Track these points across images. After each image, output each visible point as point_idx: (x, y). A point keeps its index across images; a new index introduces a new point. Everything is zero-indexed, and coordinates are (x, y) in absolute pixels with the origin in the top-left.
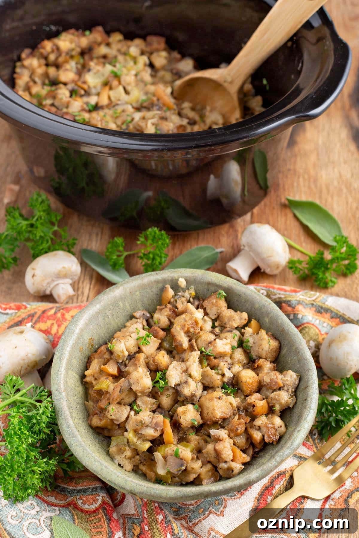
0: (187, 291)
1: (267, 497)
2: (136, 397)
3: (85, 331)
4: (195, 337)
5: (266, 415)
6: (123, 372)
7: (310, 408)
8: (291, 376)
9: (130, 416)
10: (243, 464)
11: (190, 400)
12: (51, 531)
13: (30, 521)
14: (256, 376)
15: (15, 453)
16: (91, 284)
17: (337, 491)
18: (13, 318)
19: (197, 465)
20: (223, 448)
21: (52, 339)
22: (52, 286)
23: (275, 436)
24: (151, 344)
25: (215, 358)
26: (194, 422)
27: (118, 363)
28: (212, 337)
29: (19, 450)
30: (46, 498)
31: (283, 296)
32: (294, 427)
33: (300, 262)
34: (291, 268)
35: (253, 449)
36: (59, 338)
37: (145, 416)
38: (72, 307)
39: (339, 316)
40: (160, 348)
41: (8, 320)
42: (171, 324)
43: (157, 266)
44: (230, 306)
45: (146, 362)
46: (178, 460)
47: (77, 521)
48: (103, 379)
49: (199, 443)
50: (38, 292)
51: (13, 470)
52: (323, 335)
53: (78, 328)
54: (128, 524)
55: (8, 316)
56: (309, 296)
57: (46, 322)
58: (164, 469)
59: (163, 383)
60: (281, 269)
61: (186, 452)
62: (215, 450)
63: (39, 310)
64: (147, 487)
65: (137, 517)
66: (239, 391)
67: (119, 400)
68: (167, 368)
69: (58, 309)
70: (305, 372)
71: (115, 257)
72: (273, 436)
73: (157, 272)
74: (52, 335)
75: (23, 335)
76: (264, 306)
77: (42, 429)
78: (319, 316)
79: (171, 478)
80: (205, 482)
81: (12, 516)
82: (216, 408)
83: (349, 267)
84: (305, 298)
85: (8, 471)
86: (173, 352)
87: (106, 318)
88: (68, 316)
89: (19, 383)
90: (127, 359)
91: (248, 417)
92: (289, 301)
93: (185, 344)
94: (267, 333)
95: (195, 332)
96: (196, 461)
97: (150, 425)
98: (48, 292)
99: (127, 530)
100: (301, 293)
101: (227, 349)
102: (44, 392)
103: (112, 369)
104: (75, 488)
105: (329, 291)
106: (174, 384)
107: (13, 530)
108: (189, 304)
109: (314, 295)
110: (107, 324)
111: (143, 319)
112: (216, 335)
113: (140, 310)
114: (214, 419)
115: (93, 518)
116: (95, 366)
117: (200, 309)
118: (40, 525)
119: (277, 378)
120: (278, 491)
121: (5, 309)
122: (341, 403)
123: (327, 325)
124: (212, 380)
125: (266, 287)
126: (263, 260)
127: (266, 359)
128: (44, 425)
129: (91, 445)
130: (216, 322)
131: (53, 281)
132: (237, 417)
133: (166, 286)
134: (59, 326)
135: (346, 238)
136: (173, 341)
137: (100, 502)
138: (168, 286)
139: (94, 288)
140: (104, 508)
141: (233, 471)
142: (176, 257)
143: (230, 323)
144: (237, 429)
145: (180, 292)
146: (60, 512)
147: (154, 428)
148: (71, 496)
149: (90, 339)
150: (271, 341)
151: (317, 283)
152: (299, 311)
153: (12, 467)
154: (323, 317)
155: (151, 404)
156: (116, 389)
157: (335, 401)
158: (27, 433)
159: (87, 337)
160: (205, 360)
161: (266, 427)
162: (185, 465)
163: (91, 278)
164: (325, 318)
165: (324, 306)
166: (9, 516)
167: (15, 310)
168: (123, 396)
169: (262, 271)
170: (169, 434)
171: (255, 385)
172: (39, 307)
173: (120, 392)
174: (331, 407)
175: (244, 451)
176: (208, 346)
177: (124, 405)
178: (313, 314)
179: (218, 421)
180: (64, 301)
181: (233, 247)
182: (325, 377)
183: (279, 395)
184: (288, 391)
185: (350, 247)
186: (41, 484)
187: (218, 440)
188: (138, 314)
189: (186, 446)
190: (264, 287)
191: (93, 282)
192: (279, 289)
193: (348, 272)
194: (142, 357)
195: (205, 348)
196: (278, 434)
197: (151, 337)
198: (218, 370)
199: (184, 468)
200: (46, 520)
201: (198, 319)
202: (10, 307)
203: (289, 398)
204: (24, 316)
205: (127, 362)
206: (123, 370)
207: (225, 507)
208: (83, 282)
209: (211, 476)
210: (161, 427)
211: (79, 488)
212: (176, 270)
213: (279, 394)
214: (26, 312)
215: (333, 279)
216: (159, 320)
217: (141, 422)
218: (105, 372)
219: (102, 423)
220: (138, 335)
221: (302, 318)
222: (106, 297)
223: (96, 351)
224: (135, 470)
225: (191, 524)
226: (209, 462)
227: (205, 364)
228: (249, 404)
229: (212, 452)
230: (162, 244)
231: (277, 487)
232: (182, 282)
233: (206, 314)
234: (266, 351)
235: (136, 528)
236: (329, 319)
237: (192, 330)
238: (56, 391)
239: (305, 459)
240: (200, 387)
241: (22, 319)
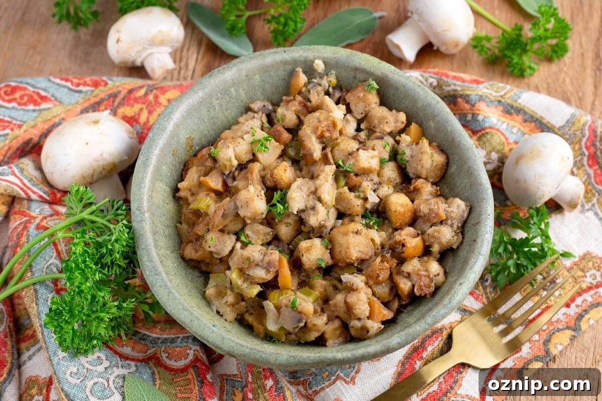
0: (325, 77)
1: (415, 362)
2: (245, 225)
3: (182, 127)
4: (331, 144)
5: (419, 257)
6: (231, 187)
7: (479, 253)
8: (458, 206)
9: (235, 249)
10: (383, 323)
11: (318, 232)
12: (123, 395)
13: (96, 380)
14: (411, 203)
15: (76, 294)
16: (198, 53)
17: (509, 359)
18: (87, 98)
19: (321, 321)
20: (356, 301)
21: (140, 131)
22: (144, 55)
23: (430, 287)
24: (270, 151)
25: (356, 175)
26: (320, 262)
27: (224, 174)
28: (354, 145)
29: (81, 288)
30: (119, 349)
31: (459, 88)
32: (456, 277)
33: (488, 39)
34: (475, 47)
35: (399, 302)
36: (149, 129)
37: (255, 251)
38: (169, 86)
39: (535, 119)
40: (283, 155)
41: (81, 101)
42: (300, 123)
43: (290, 33)
44: (383, 103)
45: (262, 175)
46: (294, 314)
47: (158, 382)
48: (202, 195)
49: (326, 290)
50: (125, 63)
51: (72, 316)
52: (511, 144)
53: (172, 123)
54: (227, 387)
55: (82, 95)
56: (495, 89)
57: (133, 106)
58: (276, 324)
59: (282, 207)
60: (461, 47)
61: (307, 303)
62: (346, 302)
63: (124, 88)
64: (251, 349)
65: (239, 379)
66: (386, 222)
67: (221, 227)
68: (289, 186)
69: (150, 89)
70: (478, 202)
71: (233, 18)
72: (425, 286)
73: (286, 49)
74: (140, 125)
75: (99, 125)
76: (430, 105)
77: (116, 260)
78: (507, 118)
79: (286, 335)
80: (330, 342)
81: (71, 373)
82: (351, 246)
83: (556, 49)
84: (490, 92)
85: (66, 316)
86: (301, 163)
87: (211, 110)
88: (163, 99)
89: (88, 196)
90: (236, 169)
91: (394, 259)
92: (468, 96)
93: (317, 154)
94: (430, 144)
95: (331, 137)
96: (320, 315)
97: (261, 264)
98: (138, 63)
99: (225, 395)
100: (484, 84)
101: (374, 164)
102: (121, 210)
103: (215, 182)
104: (159, 336)
105: (526, 80)
106: (297, 209)
107: (72, 392)
108: (327, 97)
109: (503, 88)
110: (213, 118)
111: (263, 113)
112: (360, 143)
113: (259, 100)
114: (348, 261)
115: (180, 379)
116: (193, 175)
117: (340, 105)
118: (108, 386)
119: (438, 208)
120: (430, 355)
121: (78, 85)
122: (525, 242)
123: (518, 131)
124: (349, 206)
125: (437, 74)
126: (436, 34)
127: (426, 179)
128: (118, 256)
129: (180, 285)
130: (362, 123)
131: (144, 49)
132: (379, 259)
133: (297, 70)
134: (150, 112)
135: (555, 9)
136: (300, 148)
137: (191, 357)
138: (300, 70)
139: (203, 58)
140: (196, 366)
141: (368, 332)
142: (318, 21)
143: (381, 126)
144: (378, 276)
145: (315, 78)
146: (137, 369)
147: (266, 268)
148: (153, 347)
149: (187, 138)
150: (435, 155)
151: (510, 70)
152: (480, 110)
153: (71, 311)
154: (513, 120)
155: (265, 234)
156: (217, 212)
157: (518, 239)
158: (94, 267)
159: (183, 136)
160: (342, 178)
161: (418, 274)
162: (304, 321)
163: (200, 44)
164: (515, 121)
165: (515, 105)
166: (68, 373)
167: (92, 86)
168: (227, 222)
169: (435, 48)
170: (287, 276)
171: (409, 215)
172: (125, 84)
173: (222, 217)
174: (512, 246)
175: (386, 304)
176: (348, 158)
177: (229, 233)
178: (500, 116)
179: (354, 263)
180: (159, 77)
181: (398, 10)
182: (509, 203)
183: (439, 232)
184: (452, 226)
185: (560, 21)
186: (111, 333)
187: (351, 289)
188: (256, 106)
189: (308, 294)
190: (434, 73)
191: (203, 50)
192: (455, 78)
193: (554, 55)
194: (256, 167)
195: (343, 162)
196: (433, 284)
197: (270, 141)
198: (358, 192)
199: (302, 324)
200: (117, 380)
201: (336, 120)
202: (85, 82)
203: (453, 237)
204: (103, 95)
205: (236, 173)
206: (230, 185)
207: (357, 372)
208: (188, 50)
209: (340, 336)
210: (275, 268)
211: (165, 336)
212: (312, 47)
213: (440, 230)
214: (106, 91)
215: (533, 65)
216: (284, 116)
217: (248, 259)
218: (205, 185)
219: (197, 255)
220: (254, 137)
221: (483, 121)
222: (212, 80)
223: (195, 155)
224: (239, 320)
225: (310, 392)
226: (337, 317)
227: (342, 182)
228: (397, 243)
229: (342, 304)
230: (298, 5)
231: (430, 349)
232: (319, 65)
233: (349, 111)
234: (427, 169)
235: (237, 393)
236: (521, 124)
237: (327, 134)
238: (137, 209)
239: (471, 313)
240: (333, 214)
241: (101, 99)
